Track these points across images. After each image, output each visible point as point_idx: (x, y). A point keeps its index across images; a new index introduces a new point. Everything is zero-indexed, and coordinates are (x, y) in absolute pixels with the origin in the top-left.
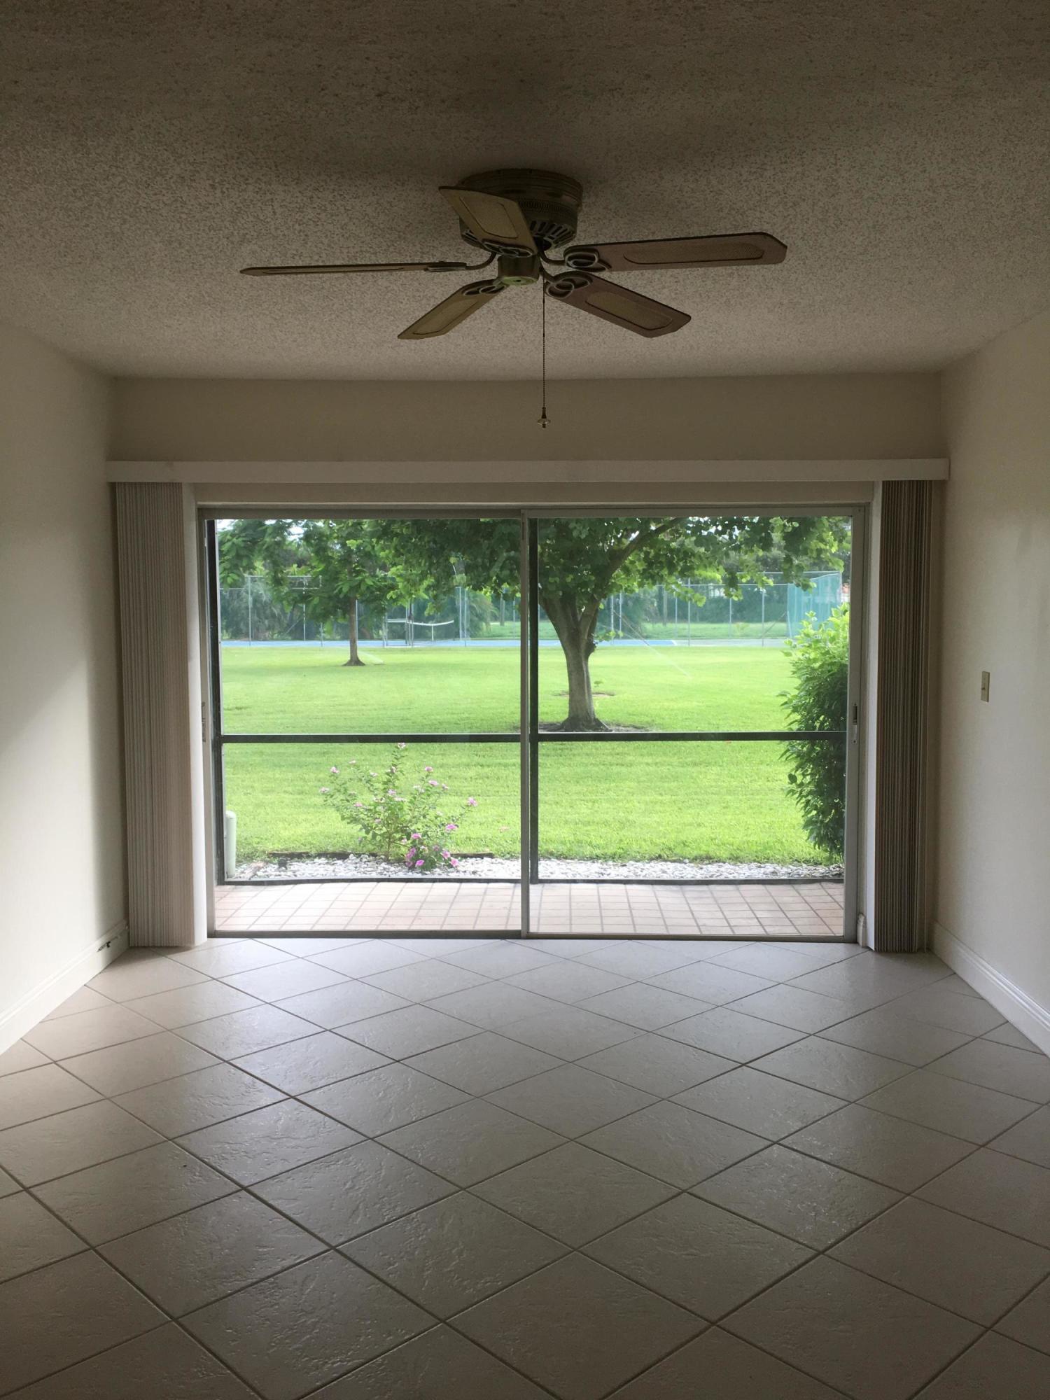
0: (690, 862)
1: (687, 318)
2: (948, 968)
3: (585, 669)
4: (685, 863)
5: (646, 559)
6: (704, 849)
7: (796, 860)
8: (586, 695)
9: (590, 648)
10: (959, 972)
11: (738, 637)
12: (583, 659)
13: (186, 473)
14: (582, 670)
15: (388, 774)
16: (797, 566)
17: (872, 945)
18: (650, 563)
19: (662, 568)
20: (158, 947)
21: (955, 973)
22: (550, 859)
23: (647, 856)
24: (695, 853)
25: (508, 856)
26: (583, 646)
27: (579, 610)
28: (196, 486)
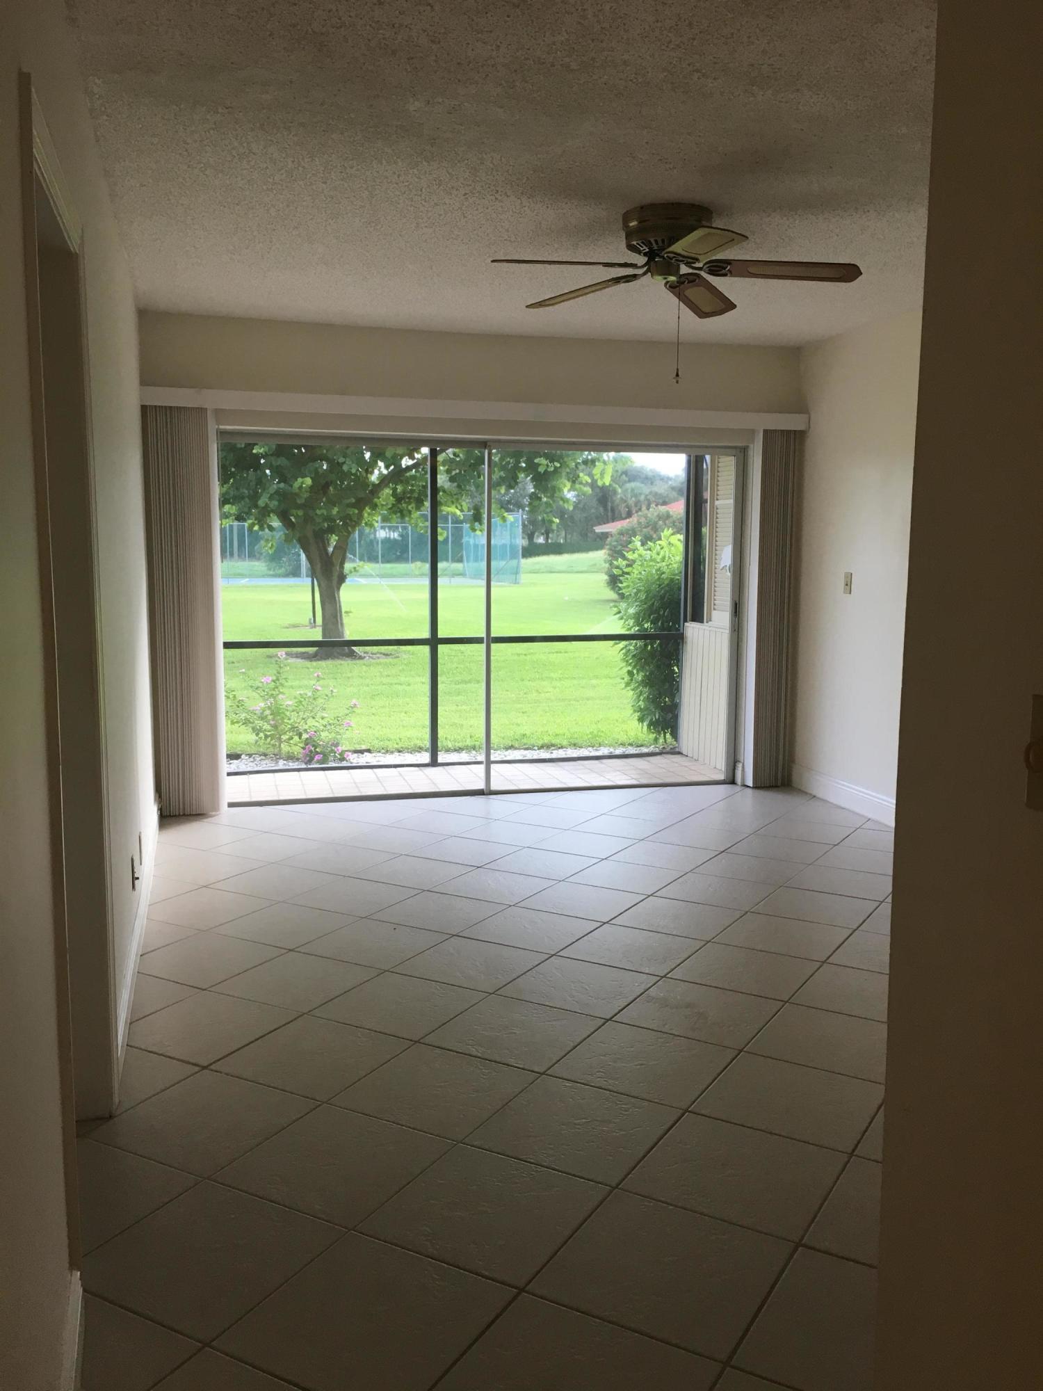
0: (538, 749)
1: (733, 306)
2: (806, 793)
3: (337, 599)
4: (535, 750)
5: (394, 494)
6: (546, 740)
7: (621, 744)
8: (339, 624)
9: (342, 579)
10: (820, 795)
11: (416, 576)
12: (336, 589)
13: (210, 399)
14: (335, 600)
15: (274, 681)
16: (546, 503)
17: (750, 782)
18: (399, 499)
19: (409, 503)
20: (188, 815)
21: (814, 796)
22: (420, 752)
23: (502, 746)
24: (540, 743)
25: (383, 751)
26: (335, 578)
27: (328, 542)
28: (218, 412)
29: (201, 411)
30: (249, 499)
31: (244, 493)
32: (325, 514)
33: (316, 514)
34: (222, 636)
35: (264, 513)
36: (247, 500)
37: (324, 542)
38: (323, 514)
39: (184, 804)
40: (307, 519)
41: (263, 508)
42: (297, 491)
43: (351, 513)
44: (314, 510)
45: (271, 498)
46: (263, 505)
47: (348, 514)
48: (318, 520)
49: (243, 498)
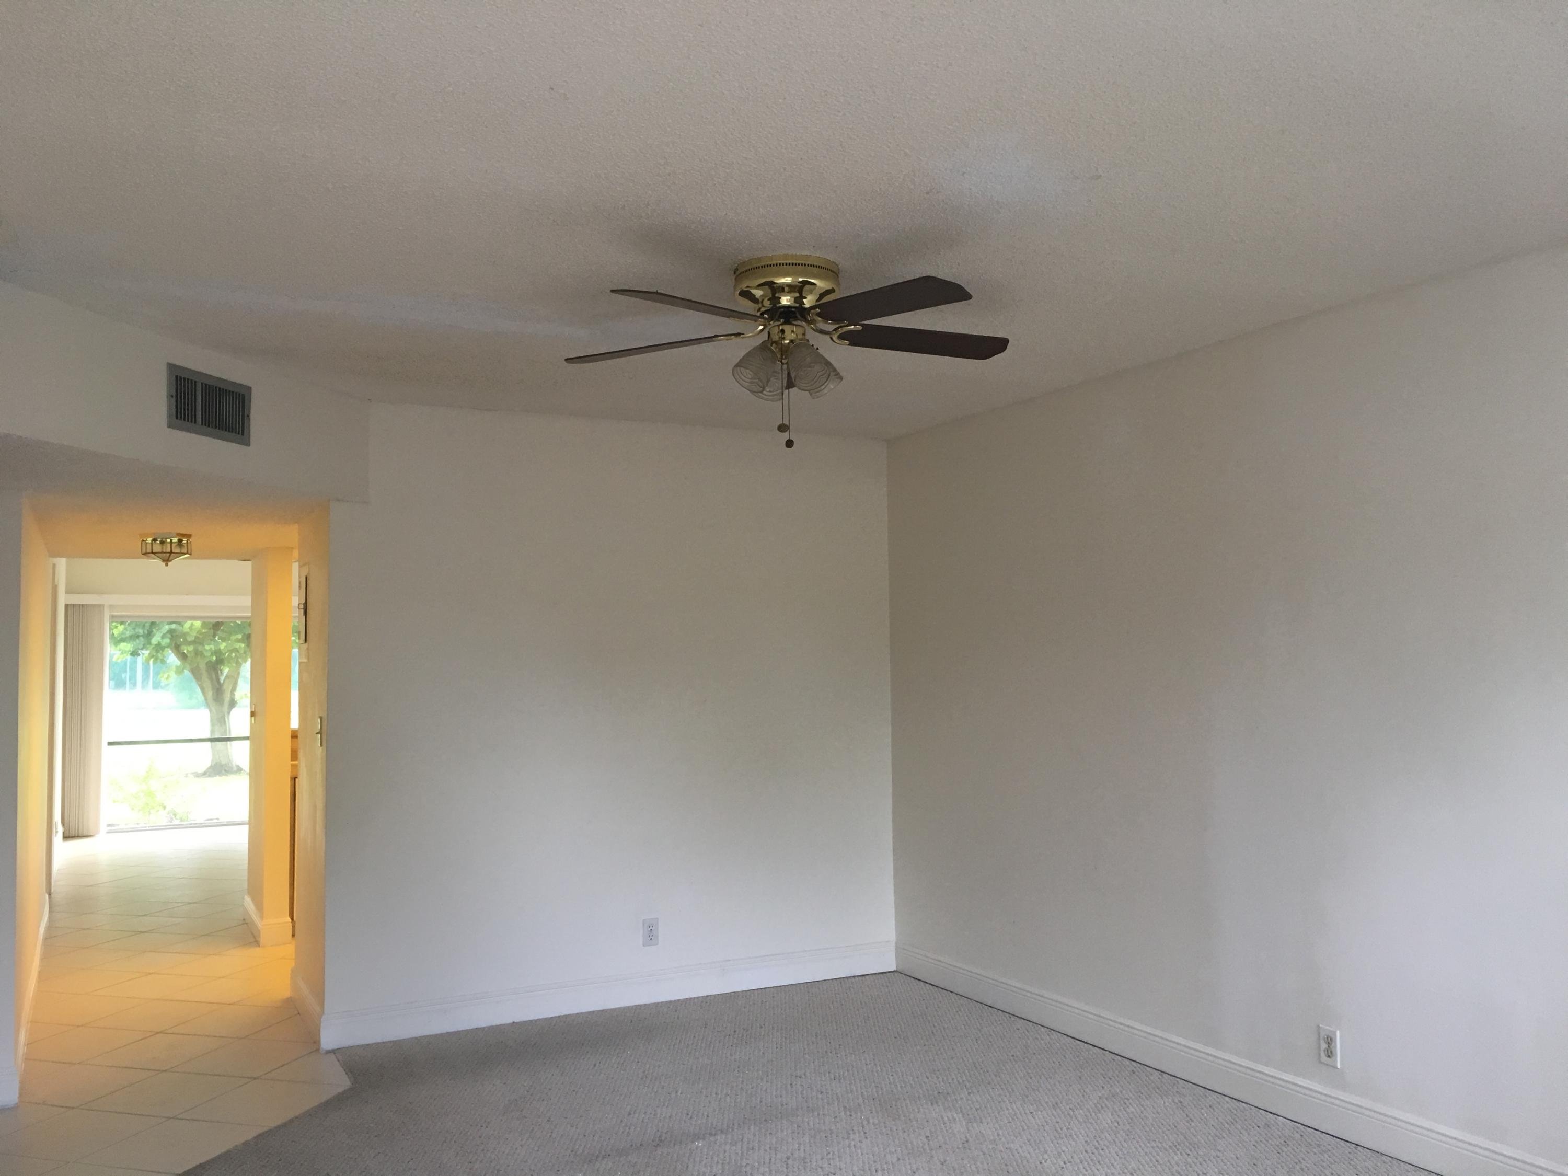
9: (231, 705)
26: (226, 704)
27: (221, 672)
28: (111, 607)
29: (100, 607)
30: (144, 637)
31: (138, 632)
32: (213, 649)
33: (205, 649)
34: (106, 738)
35: (159, 648)
36: (141, 639)
37: (218, 673)
38: (211, 649)
39: (78, 827)
40: (197, 653)
41: (156, 645)
42: (188, 630)
43: (238, 647)
44: (203, 646)
45: (163, 637)
46: (156, 643)
47: (236, 648)
48: (207, 654)
49: (138, 637)
